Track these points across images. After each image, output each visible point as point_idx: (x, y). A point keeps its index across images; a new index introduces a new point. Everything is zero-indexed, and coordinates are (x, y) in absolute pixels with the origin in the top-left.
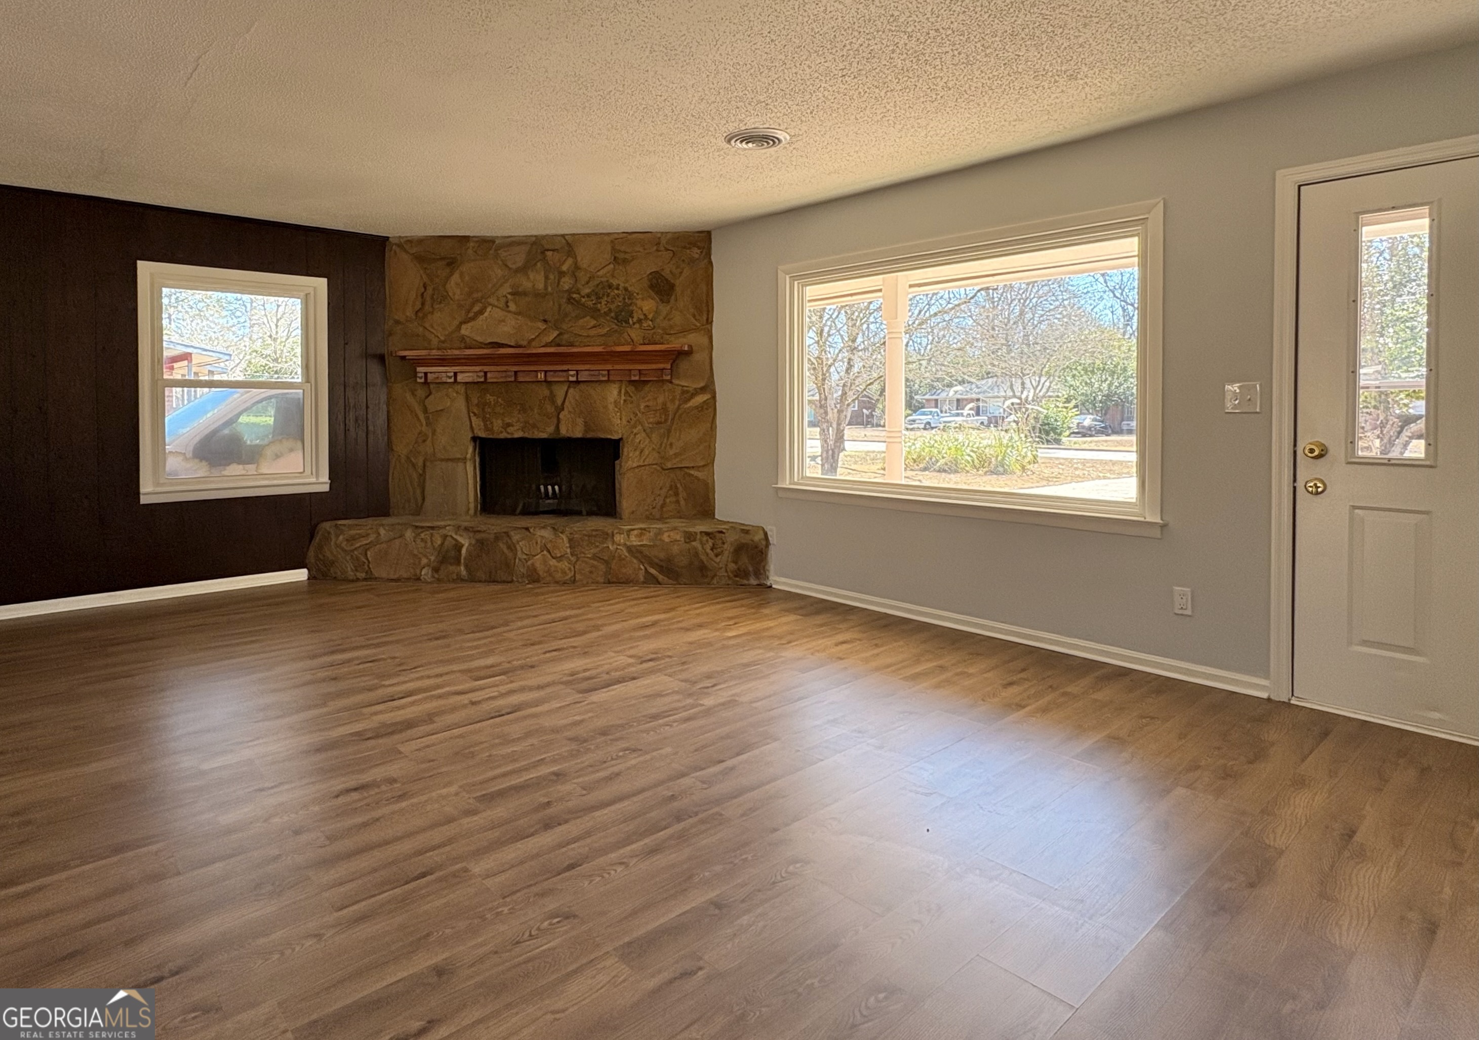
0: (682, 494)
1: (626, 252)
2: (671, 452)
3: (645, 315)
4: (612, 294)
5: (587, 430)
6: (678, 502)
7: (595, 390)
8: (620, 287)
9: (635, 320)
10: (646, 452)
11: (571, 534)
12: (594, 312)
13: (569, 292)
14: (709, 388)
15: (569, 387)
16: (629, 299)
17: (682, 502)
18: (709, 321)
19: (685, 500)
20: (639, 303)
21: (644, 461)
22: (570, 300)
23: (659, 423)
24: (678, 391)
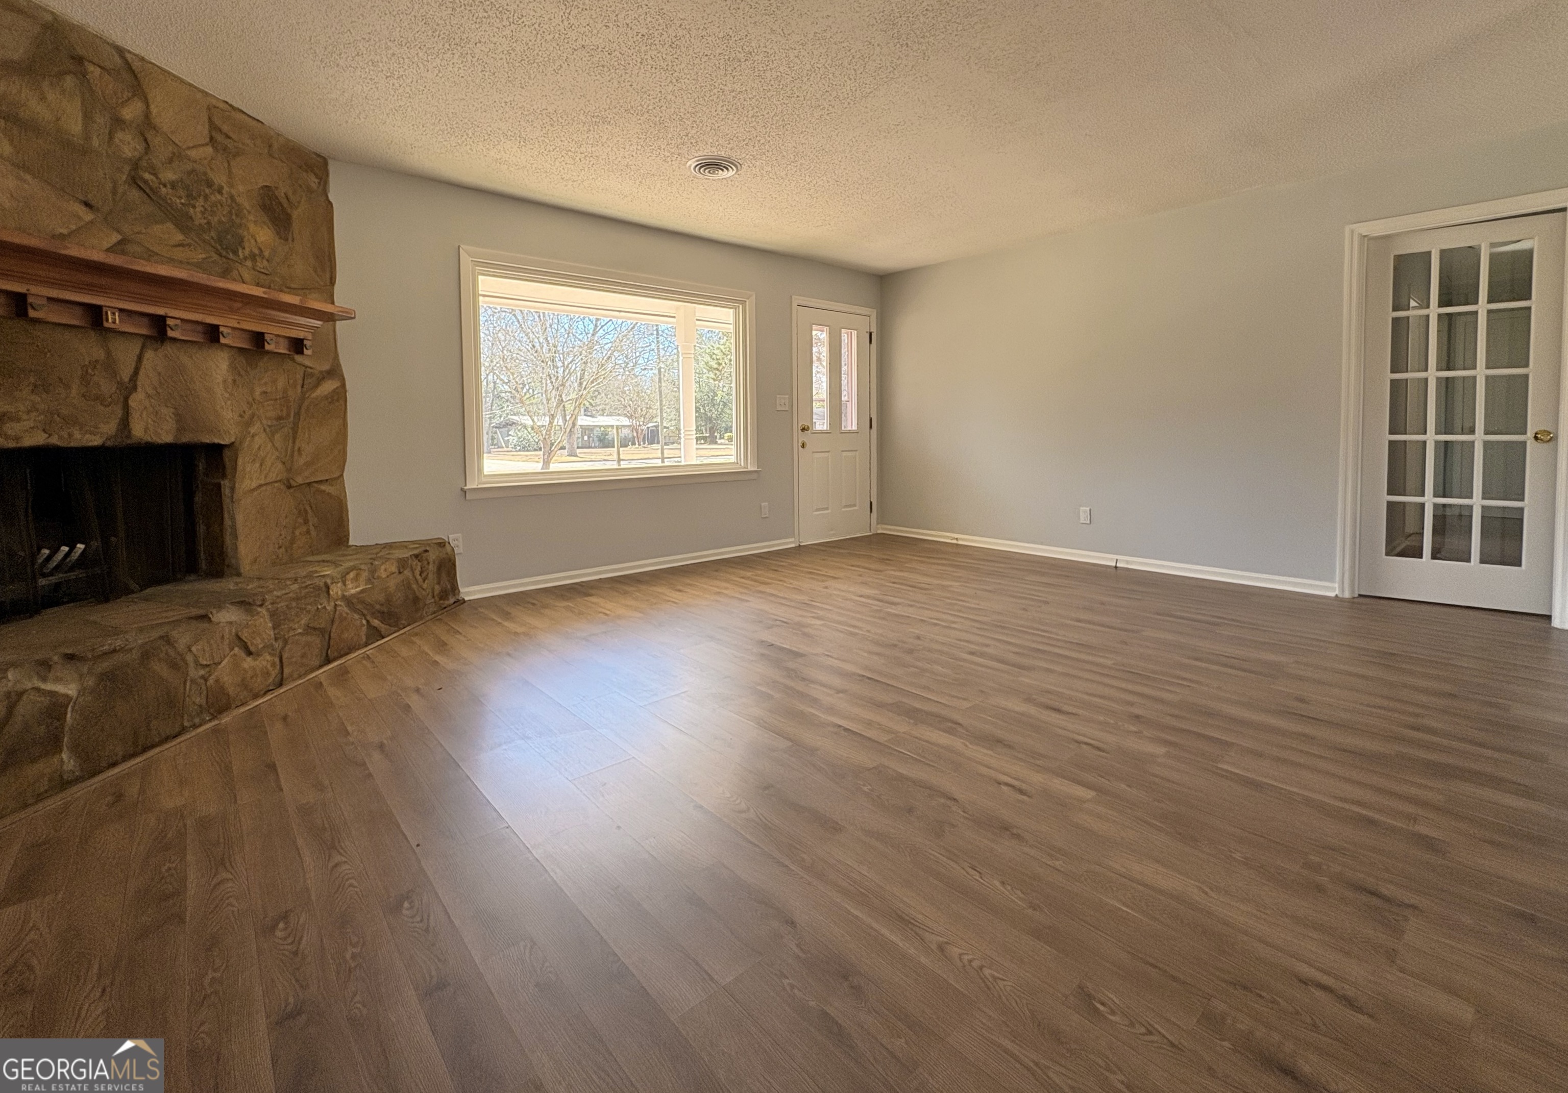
0: (313, 520)
1: (228, 137)
2: (302, 461)
3: (260, 249)
4: (213, 198)
5: (180, 430)
6: (308, 532)
7: (191, 357)
8: (224, 192)
9: (247, 252)
10: (268, 462)
11: (272, 604)
12: (182, 222)
13: (135, 165)
14: (335, 372)
15: (143, 347)
16: (237, 215)
17: (313, 533)
18: (332, 281)
19: (316, 527)
20: (252, 226)
21: (266, 477)
22: (135, 181)
23: (280, 418)
24: (300, 373)
